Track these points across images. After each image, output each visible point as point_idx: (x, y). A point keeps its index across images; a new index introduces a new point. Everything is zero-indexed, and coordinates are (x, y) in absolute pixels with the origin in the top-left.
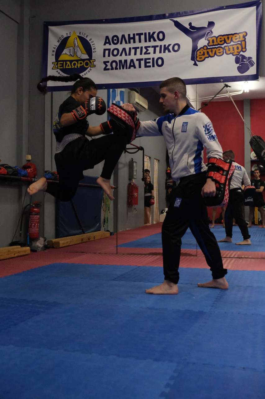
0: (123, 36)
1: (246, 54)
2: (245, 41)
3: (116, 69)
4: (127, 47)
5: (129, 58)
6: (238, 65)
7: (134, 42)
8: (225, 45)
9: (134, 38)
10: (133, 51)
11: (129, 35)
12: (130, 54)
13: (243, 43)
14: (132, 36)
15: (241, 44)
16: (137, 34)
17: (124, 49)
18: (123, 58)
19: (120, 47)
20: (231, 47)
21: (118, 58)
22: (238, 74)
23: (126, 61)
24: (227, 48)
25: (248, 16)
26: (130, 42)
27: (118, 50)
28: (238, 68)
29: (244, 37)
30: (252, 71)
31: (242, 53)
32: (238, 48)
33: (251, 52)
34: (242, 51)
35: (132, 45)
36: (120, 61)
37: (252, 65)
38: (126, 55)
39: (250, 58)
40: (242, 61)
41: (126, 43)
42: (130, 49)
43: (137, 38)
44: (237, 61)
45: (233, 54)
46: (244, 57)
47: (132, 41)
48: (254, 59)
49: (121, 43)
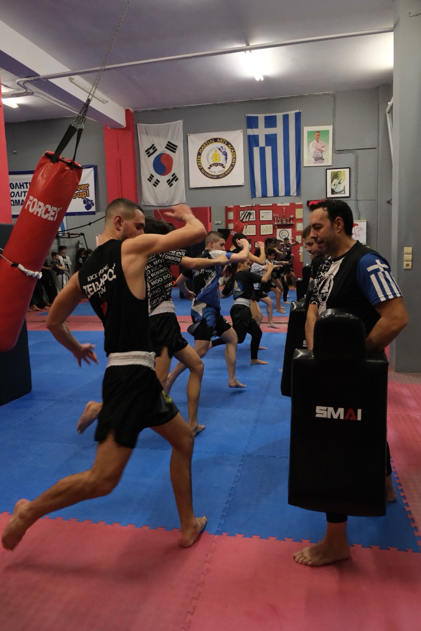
0: (16, 184)
1: (89, 198)
2: (88, 189)
3: (14, 205)
4: (20, 191)
5: (21, 199)
6: (85, 205)
7: (24, 188)
8: (77, 191)
9: (23, 185)
10: (23, 194)
11: (20, 183)
12: (21, 196)
13: (87, 191)
14: (21, 184)
15: (86, 192)
16: (25, 183)
17: (18, 192)
18: (17, 198)
19: (15, 191)
20: (81, 193)
21: (14, 199)
22: (85, 210)
23: (19, 200)
24: (78, 194)
25: (90, 173)
26: (21, 188)
27: (14, 193)
28: (86, 207)
29: (88, 187)
30: (93, 209)
31: (87, 197)
32: (84, 194)
33: (92, 197)
34: (87, 196)
35: (23, 190)
36: (16, 201)
37: (93, 205)
38: (19, 196)
39: (92, 201)
40: (87, 202)
41: (19, 188)
42: (21, 192)
43: (25, 185)
44: (84, 202)
45: (81, 197)
46: (88, 200)
47: (22, 187)
48: (94, 202)
49: (16, 188)
